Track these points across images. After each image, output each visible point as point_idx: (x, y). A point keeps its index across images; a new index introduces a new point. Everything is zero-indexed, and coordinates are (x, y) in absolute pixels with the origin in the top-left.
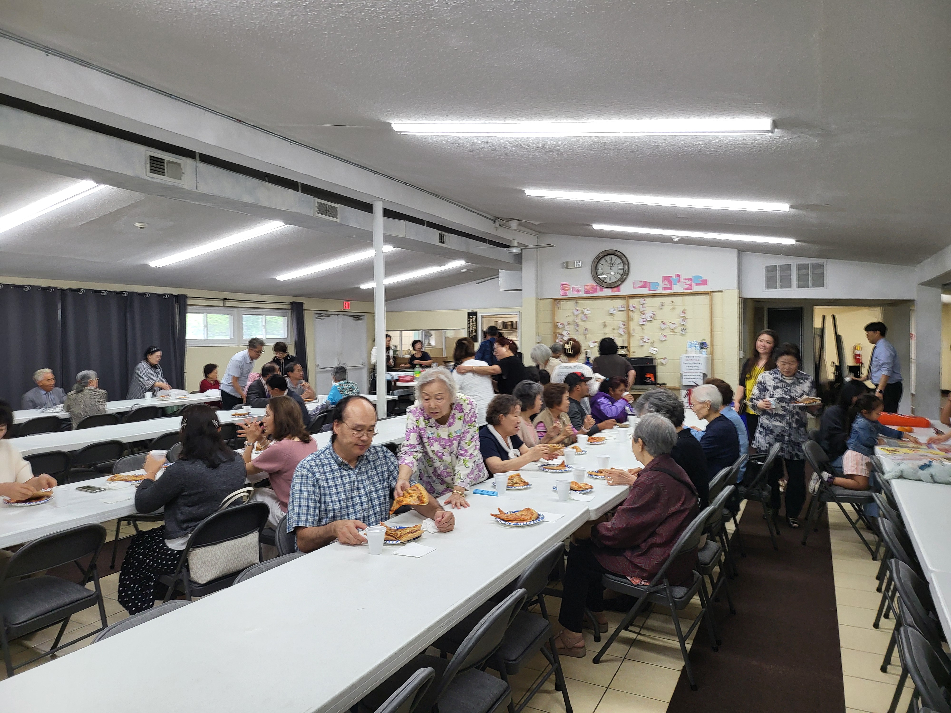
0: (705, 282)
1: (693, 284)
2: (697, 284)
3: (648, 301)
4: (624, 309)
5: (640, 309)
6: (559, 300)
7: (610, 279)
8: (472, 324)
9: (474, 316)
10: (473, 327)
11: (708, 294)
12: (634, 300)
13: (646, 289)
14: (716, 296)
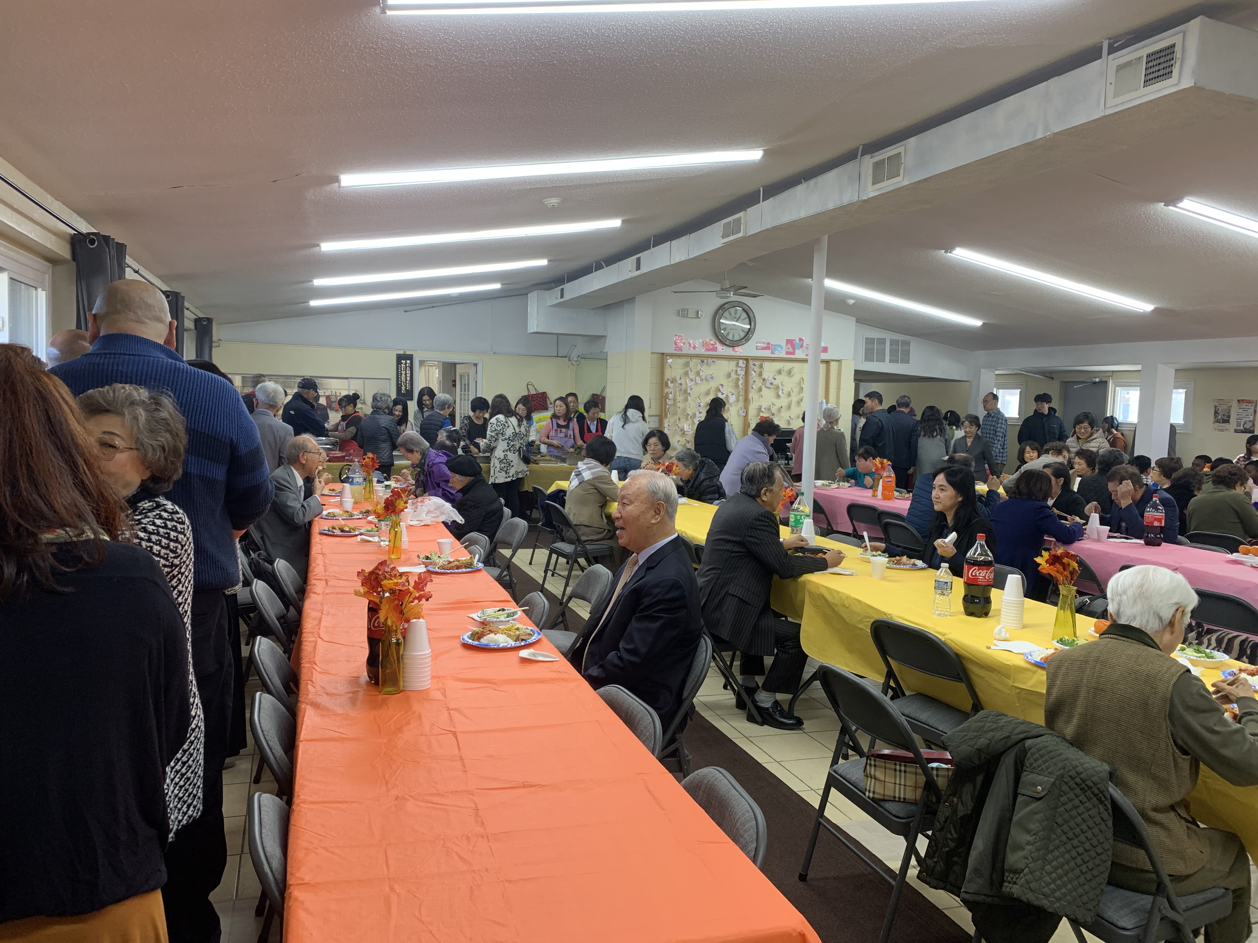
0: (826, 350)
3: (766, 365)
4: (743, 373)
5: (760, 374)
6: (672, 356)
7: (733, 336)
8: (403, 372)
9: (408, 362)
10: (406, 377)
11: (827, 362)
12: (755, 363)
13: (770, 351)
14: (833, 365)
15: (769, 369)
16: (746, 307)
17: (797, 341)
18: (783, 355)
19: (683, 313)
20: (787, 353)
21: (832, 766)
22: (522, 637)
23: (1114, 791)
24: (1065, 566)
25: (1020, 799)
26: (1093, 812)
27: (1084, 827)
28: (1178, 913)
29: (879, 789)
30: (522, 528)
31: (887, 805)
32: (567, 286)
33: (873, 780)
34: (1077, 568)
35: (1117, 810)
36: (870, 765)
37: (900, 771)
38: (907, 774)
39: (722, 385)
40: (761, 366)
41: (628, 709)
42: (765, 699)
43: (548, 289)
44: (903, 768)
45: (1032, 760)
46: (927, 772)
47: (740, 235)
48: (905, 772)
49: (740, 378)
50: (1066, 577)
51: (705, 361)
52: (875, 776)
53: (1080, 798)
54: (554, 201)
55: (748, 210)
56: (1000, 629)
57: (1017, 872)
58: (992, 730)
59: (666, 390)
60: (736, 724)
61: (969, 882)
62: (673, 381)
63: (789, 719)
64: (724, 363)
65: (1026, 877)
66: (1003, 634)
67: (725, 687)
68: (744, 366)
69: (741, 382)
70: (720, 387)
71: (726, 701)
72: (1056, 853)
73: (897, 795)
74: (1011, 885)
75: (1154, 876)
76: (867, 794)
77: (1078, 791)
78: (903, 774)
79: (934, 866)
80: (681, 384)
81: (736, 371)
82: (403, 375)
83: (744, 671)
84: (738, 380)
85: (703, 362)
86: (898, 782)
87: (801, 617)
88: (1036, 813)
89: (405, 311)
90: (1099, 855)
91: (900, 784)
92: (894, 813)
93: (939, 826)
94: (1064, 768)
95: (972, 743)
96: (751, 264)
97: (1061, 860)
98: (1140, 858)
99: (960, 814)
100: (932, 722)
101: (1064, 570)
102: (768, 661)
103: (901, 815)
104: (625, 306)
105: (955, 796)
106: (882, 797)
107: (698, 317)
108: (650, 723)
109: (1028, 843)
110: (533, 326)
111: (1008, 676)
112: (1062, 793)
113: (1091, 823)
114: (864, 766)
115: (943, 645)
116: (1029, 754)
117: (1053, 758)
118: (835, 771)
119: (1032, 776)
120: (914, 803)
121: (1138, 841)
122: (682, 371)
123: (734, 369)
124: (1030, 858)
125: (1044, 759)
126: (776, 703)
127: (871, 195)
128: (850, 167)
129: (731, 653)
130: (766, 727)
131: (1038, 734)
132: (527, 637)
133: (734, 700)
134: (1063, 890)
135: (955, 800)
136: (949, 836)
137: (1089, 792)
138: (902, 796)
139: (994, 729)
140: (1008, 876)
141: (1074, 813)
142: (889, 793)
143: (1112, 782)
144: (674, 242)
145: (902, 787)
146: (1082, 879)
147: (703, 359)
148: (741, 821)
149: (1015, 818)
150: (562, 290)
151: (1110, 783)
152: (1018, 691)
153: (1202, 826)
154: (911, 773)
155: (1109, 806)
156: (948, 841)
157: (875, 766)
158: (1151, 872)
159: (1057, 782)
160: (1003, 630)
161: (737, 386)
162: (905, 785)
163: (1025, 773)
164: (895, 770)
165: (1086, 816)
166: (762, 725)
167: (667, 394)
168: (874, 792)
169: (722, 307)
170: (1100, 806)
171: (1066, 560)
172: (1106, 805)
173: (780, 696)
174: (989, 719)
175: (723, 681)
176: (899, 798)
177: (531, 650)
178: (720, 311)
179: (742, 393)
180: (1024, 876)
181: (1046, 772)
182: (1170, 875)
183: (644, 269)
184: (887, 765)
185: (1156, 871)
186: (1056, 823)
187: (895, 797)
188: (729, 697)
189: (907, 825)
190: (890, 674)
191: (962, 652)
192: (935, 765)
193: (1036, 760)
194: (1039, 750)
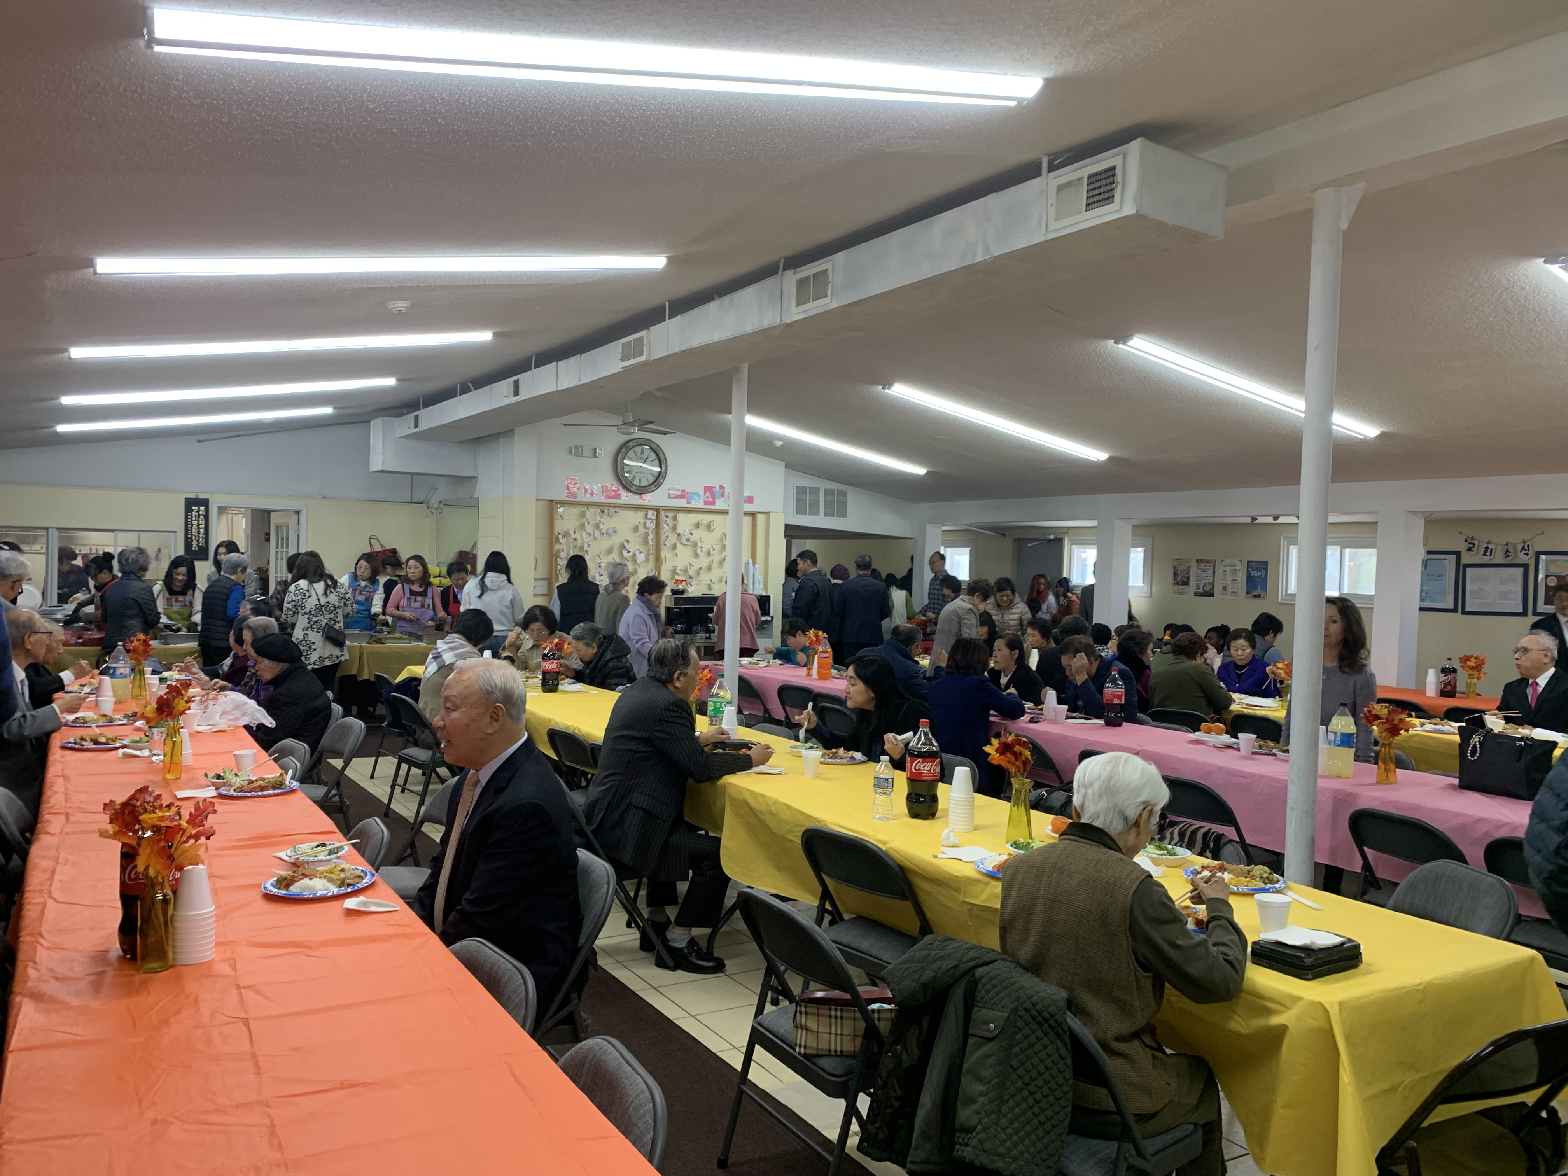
0: (751, 500)
3: (681, 517)
4: (653, 526)
5: (674, 528)
6: (563, 503)
7: (640, 481)
8: (195, 523)
9: (202, 508)
10: (199, 528)
11: (753, 515)
12: (668, 514)
13: (684, 501)
14: (760, 518)
15: (685, 522)
16: (655, 447)
17: (718, 489)
18: (701, 505)
19: (576, 451)
20: (706, 503)
21: (756, 1017)
22: (349, 881)
23: (1073, 1022)
24: (1017, 756)
25: (971, 1041)
26: (1051, 1049)
27: (1041, 1068)
28: (1145, 1158)
29: (812, 1043)
30: (357, 731)
31: (822, 1062)
32: (423, 413)
33: (804, 1032)
34: (1030, 757)
35: (1076, 1044)
36: (801, 1013)
37: (836, 1017)
38: (844, 1021)
39: (628, 541)
40: (675, 519)
41: (492, 968)
42: (678, 937)
43: (398, 416)
44: (839, 1014)
45: (983, 992)
46: (867, 1016)
47: (643, 358)
48: (842, 1018)
49: (650, 532)
50: (1018, 767)
51: (606, 511)
52: (806, 1026)
53: (1037, 1034)
54: (401, 305)
55: (652, 328)
56: (948, 833)
57: (969, 1130)
58: (938, 959)
59: (557, 547)
60: (641, 972)
61: (916, 1149)
62: (566, 535)
63: (708, 961)
64: (630, 513)
65: (979, 1136)
66: (951, 839)
67: (629, 925)
68: (654, 517)
69: (650, 538)
70: (626, 544)
71: (630, 944)
72: (1012, 1103)
73: (833, 1048)
74: (962, 1148)
75: (1117, 1118)
76: (797, 1049)
77: (1034, 1025)
78: (839, 1021)
79: (877, 1133)
80: (575, 539)
81: (645, 524)
82: (195, 527)
83: (651, 902)
84: (647, 534)
85: (603, 512)
86: (833, 1031)
87: (721, 829)
88: (989, 1057)
89: (199, 441)
90: (1058, 1099)
91: (836, 1034)
92: (830, 1070)
93: (881, 1083)
94: (1018, 999)
95: (916, 977)
96: (658, 394)
97: (1017, 1110)
98: (1100, 1097)
99: (905, 1065)
100: (875, 951)
101: (1017, 760)
102: (683, 887)
103: (838, 1072)
104: (501, 440)
105: (898, 1045)
106: (814, 1052)
107: (595, 456)
108: (520, 985)
109: (981, 1094)
110: (377, 462)
111: (957, 890)
112: (1017, 1030)
113: (1048, 1063)
114: (793, 1014)
115: (886, 858)
116: (980, 986)
117: (1006, 989)
118: (759, 1024)
119: (984, 1011)
120: (853, 1056)
121: (1100, 1078)
122: (577, 523)
123: (643, 521)
124: (983, 1112)
125: (996, 990)
126: (692, 942)
127: (796, 317)
128: (770, 282)
129: (636, 880)
130: (679, 972)
131: (989, 960)
132: (356, 880)
133: (638, 942)
134: (1021, 1147)
135: (899, 1048)
136: (893, 1094)
137: (1046, 1025)
138: (839, 1049)
139: (942, 957)
140: (960, 1137)
141: (1030, 1052)
142: (824, 1046)
143: (1070, 1011)
144: (561, 363)
145: (839, 1037)
146: (1040, 1132)
147: (602, 508)
148: (633, 1105)
149: (965, 1066)
150: (417, 418)
151: (1069, 1013)
152: (969, 907)
153: (1169, 1051)
154: (849, 1018)
155: (1067, 1040)
156: (893, 1100)
157: (806, 1013)
158: (1112, 1113)
159: (1012, 1017)
160: (952, 834)
161: (646, 542)
162: (841, 1035)
163: (976, 1009)
164: (830, 1017)
165: (1043, 1055)
166: (674, 969)
167: (558, 551)
168: (805, 1047)
169: (625, 445)
170: (1059, 1042)
171: (1017, 748)
172: (1064, 1040)
173: (696, 932)
174: (935, 946)
175: (625, 917)
176: (836, 1051)
177: (362, 898)
178: (624, 450)
179: (652, 551)
180: (977, 1134)
181: (999, 1006)
182: (1136, 1115)
183: (524, 395)
184: (821, 1012)
185: (1119, 1111)
186: (1012, 1067)
187: (830, 1051)
188: (633, 937)
189: (845, 1083)
190: (826, 895)
191: (906, 864)
192: (876, 1006)
193: (988, 992)
194: (991, 980)
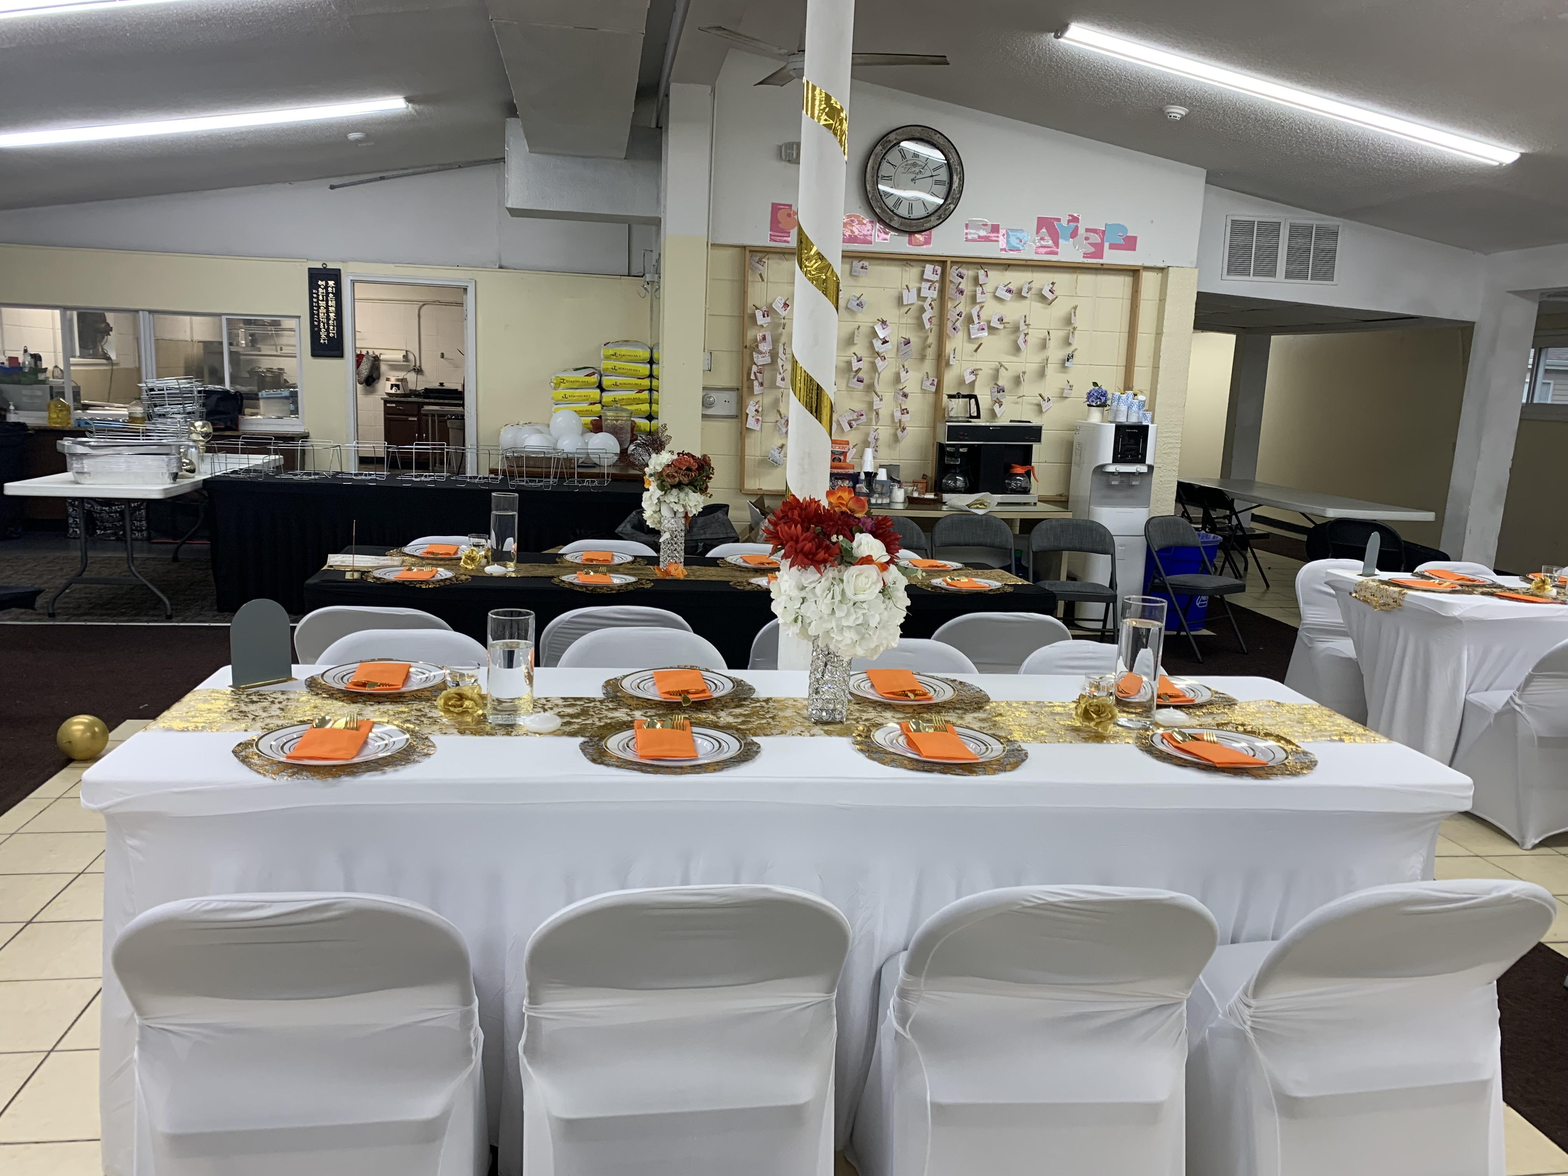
0: (1130, 243)
1: (1106, 245)
2: (1113, 247)
3: (988, 276)
4: (934, 294)
5: (975, 298)
6: (765, 252)
7: (911, 207)
10: (328, 312)
11: (1134, 272)
12: (963, 271)
13: (995, 246)
14: (1149, 281)
15: (995, 287)
17: (1064, 223)
18: (1029, 254)
19: (788, 153)
20: (1041, 250)
39: (884, 322)
40: (977, 280)
49: (926, 305)
62: (766, 312)
64: (893, 271)
68: (937, 278)
69: (926, 317)
70: (879, 327)
81: (919, 290)
82: (322, 310)
84: (922, 310)
123: (914, 286)
169: (883, 138)
178: (879, 148)
